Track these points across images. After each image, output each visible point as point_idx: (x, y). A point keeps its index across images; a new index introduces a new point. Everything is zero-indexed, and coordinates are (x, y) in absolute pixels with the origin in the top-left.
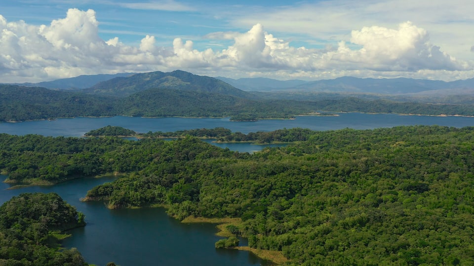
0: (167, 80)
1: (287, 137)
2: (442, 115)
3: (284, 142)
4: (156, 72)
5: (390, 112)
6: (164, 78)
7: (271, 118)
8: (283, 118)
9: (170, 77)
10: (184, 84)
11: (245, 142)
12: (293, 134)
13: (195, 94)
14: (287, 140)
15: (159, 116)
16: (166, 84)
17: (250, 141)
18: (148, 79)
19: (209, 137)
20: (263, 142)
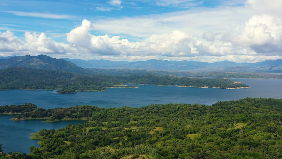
0: (33, 61)
1: (75, 114)
2: (205, 87)
3: (73, 119)
4: (27, 56)
5: (173, 84)
6: (31, 60)
7: (88, 91)
8: (97, 90)
9: (35, 59)
10: (44, 64)
11: (41, 118)
12: (82, 111)
13: (44, 71)
14: (76, 117)
15: (6, 88)
16: (32, 64)
17: (44, 118)
18: (20, 60)
19: (15, 113)
20: (54, 119)
